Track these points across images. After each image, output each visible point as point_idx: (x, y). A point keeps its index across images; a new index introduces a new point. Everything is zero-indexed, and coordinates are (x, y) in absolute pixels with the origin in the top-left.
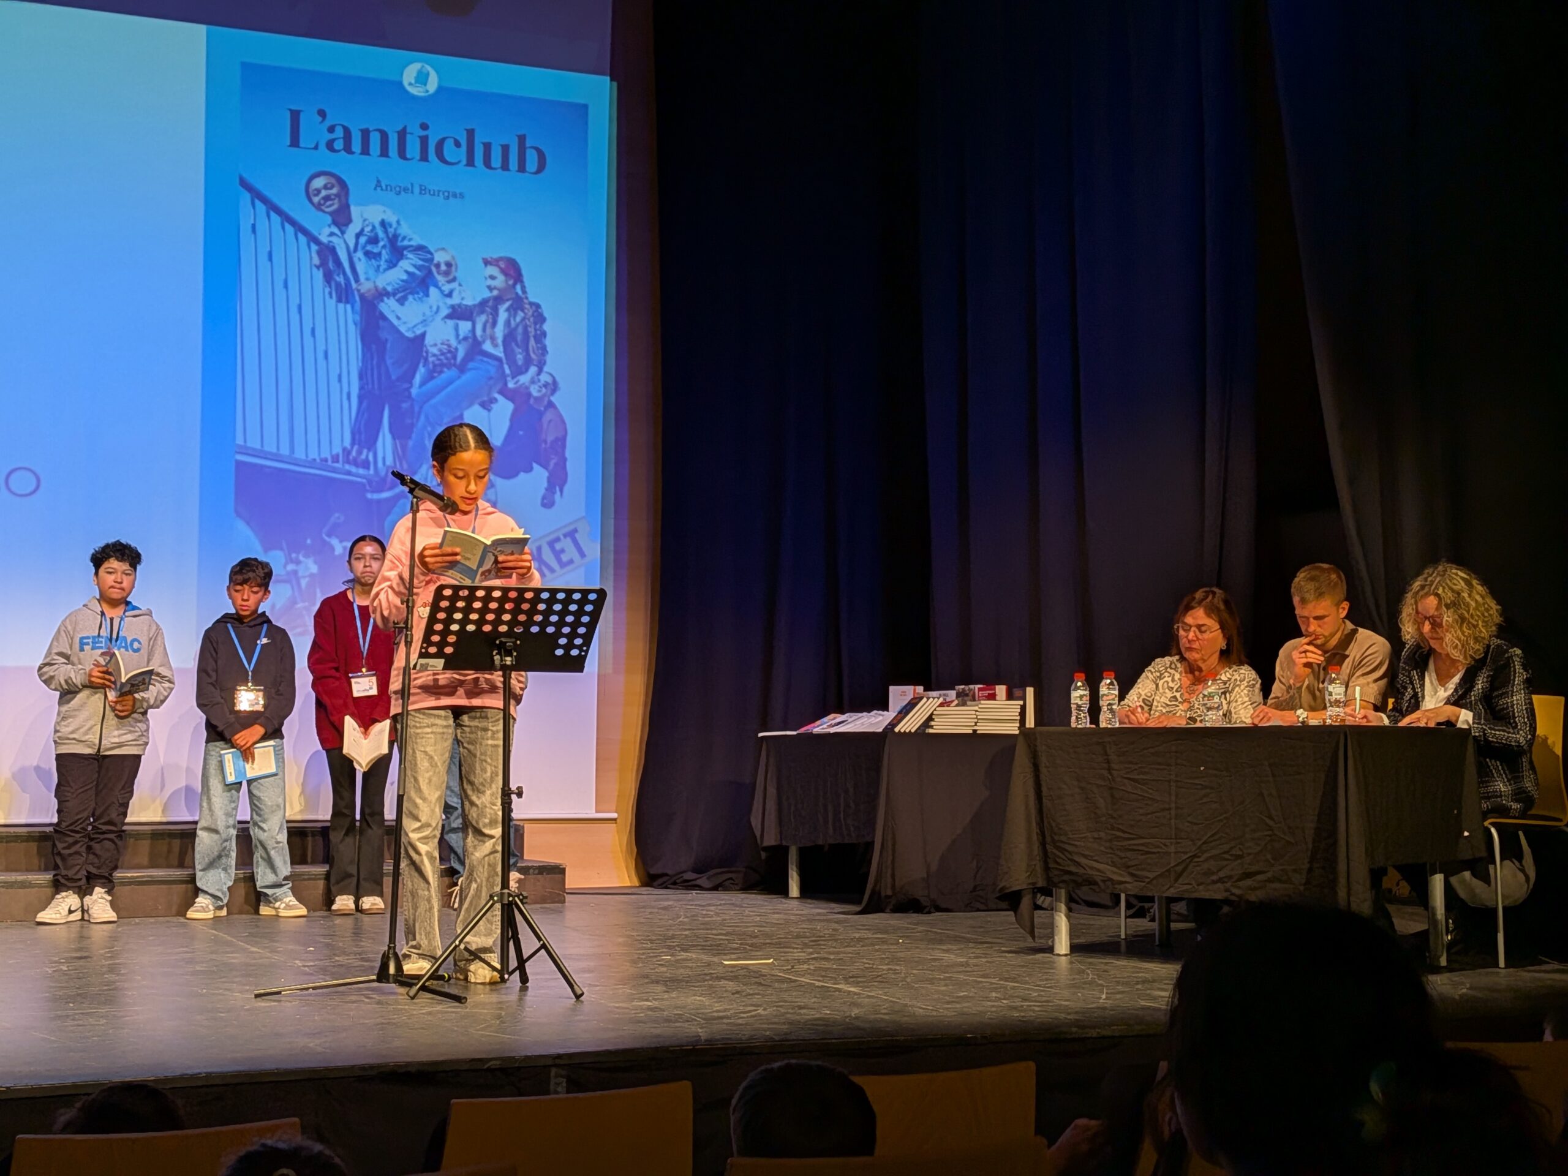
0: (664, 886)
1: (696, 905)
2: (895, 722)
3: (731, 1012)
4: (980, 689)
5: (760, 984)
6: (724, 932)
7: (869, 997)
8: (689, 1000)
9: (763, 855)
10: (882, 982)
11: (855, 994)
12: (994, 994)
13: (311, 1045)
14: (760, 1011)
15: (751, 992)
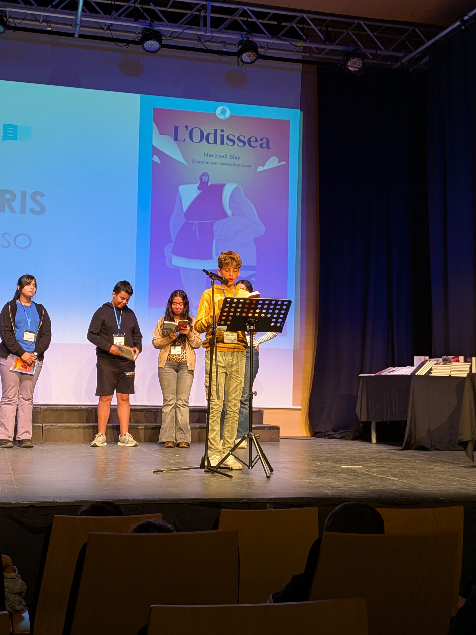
0: (320, 437)
1: (333, 445)
2: (416, 371)
3: (343, 485)
4: (453, 358)
5: (355, 475)
6: (343, 455)
7: (400, 482)
8: (325, 480)
9: (361, 425)
10: (407, 476)
11: (395, 480)
12: (454, 483)
13: (173, 491)
14: (354, 485)
15: (352, 478)
